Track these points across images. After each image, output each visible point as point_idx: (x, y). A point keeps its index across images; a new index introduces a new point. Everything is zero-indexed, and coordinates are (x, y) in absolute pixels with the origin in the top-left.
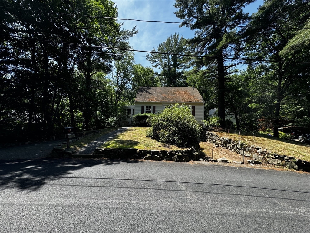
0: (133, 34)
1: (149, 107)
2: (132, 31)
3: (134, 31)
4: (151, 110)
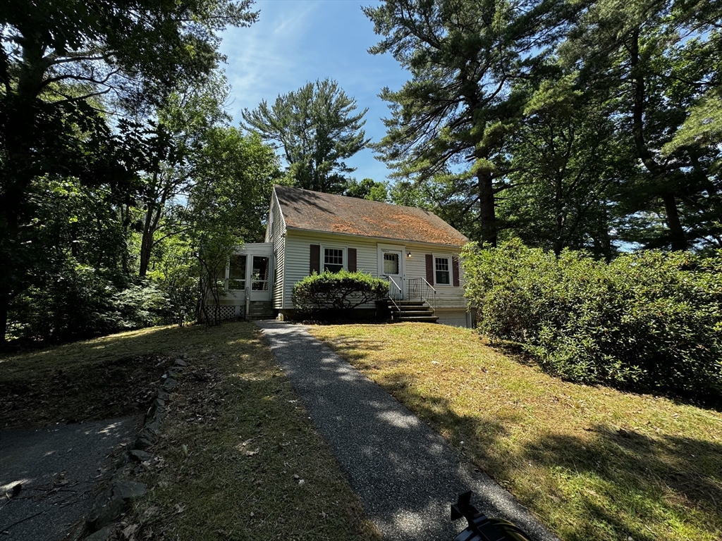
0: (239, 18)
1: (336, 251)
2: (238, 6)
3: (247, 10)
4: (341, 262)
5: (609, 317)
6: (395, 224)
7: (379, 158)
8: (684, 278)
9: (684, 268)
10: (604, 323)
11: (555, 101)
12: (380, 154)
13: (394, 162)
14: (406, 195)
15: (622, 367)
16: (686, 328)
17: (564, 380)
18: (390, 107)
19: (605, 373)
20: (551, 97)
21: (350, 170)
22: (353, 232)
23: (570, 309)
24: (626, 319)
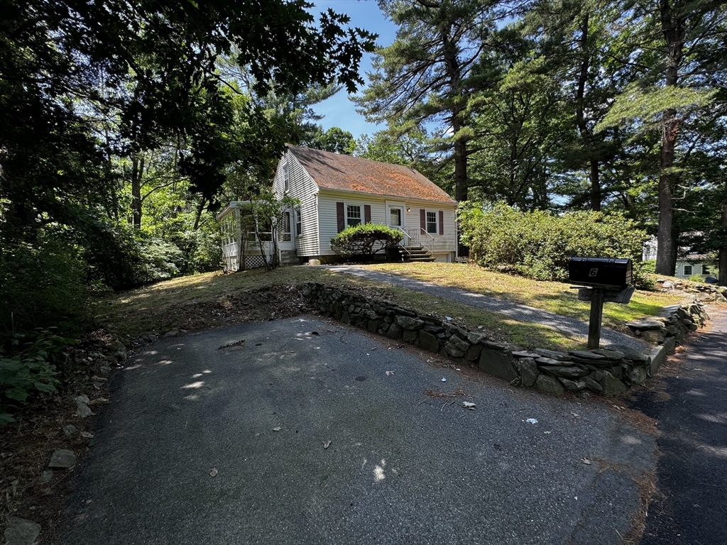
1: (355, 207)
4: (359, 216)
5: (559, 248)
6: (394, 182)
7: (361, 112)
8: (596, 227)
9: (597, 221)
10: (557, 251)
11: (525, 82)
12: (360, 108)
13: (373, 116)
14: (382, 149)
15: (564, 272)
16: (593, 251)
17: (537, 280)
18: (373, 59)
19: (555, 275)
20: (522, 78)
21: (318, 118)
22: (368, 191)
23: (540, 245)
24: (568, 248)
